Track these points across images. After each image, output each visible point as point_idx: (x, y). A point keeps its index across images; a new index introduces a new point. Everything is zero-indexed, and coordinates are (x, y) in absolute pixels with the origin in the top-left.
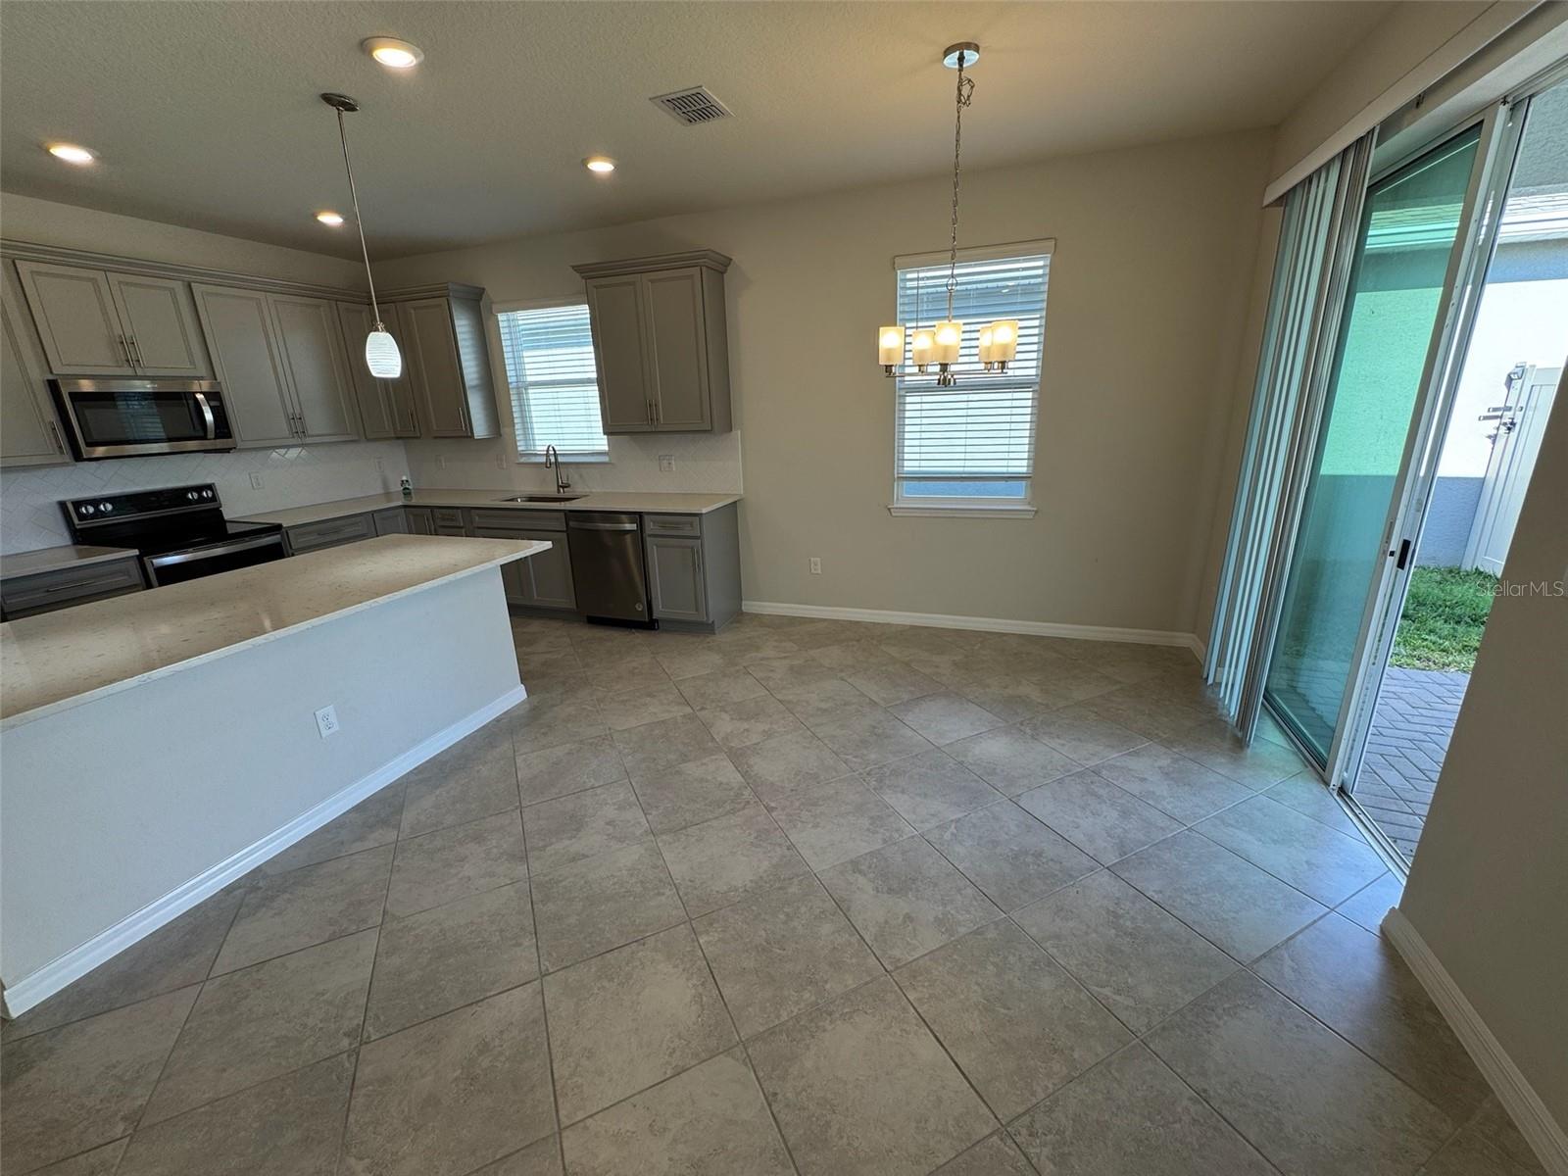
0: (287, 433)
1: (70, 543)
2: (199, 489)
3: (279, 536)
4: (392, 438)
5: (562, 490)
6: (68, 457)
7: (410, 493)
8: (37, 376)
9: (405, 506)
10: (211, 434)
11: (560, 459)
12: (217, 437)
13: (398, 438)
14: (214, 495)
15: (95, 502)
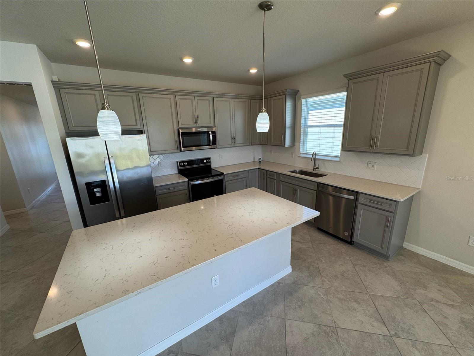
0: (230, 143)
1: (177, 173)
2: (207, 159)
3: (222, 177)
4: (258, 144)
5: (315, 169)
6: (179, 150)
7: (261, 163)
8: (176, 128)
9: (258, 168)
10: (211, 144)
11: (317, 157)
12: (213, 145)
13: (260, 144)
14: (210, 161)
15: (183, 162)
